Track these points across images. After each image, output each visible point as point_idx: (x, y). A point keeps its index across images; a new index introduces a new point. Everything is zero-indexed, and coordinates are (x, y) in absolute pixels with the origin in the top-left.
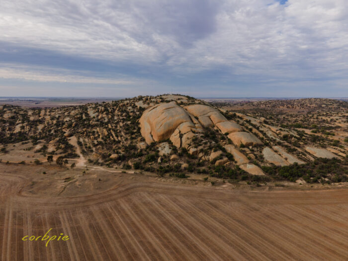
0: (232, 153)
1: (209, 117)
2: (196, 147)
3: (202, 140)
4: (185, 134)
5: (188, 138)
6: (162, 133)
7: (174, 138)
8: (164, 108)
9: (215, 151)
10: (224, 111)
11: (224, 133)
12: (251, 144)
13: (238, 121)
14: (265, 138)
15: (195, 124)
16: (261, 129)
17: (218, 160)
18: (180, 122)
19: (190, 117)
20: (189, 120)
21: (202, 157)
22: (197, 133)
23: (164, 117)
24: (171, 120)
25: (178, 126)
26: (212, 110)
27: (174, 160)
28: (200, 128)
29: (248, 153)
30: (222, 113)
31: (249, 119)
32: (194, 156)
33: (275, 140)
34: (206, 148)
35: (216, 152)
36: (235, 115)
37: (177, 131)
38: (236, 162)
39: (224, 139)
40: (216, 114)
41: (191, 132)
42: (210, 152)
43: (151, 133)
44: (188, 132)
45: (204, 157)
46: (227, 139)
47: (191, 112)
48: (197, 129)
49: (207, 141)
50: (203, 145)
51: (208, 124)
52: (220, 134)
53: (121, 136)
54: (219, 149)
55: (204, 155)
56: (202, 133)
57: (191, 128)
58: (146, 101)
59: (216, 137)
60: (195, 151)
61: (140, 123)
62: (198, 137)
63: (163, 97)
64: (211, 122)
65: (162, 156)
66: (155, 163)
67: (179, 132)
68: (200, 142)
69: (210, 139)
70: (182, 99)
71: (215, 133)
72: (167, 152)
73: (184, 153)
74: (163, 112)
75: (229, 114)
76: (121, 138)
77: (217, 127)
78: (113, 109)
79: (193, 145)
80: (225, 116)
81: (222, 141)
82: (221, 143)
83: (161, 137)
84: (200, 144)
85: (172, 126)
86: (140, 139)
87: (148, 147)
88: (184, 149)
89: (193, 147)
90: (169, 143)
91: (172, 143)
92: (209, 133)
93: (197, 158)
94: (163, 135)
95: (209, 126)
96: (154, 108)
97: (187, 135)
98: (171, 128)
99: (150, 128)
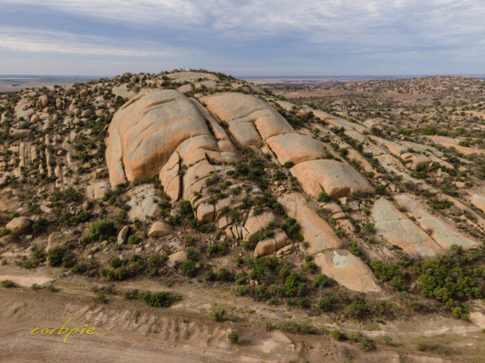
0: (298, 219)
1: (253, 122)
2: (213, 202)
3: (229, 184)
4: (190, 166)
5: (197, 177)
6: (140, 162)
7: (168, 174)
8: (150, 102)
9: (258, 213)
10: (287, 107)
11: (283, 163)
12: (345, 192)
13: (318, 131)
14: (377, 175)
15: (217, 140)
16: (367, 150)
17: (263, 239)
18: (181, 136)
19: (208, 123)
20: (204, 130)
21: (224, 228)
22: (220, 164)
23: (148, 123)
25: (176, 147)
26: (259, 106)
27: (157, 236)
28: (228, 150)
29: (335, 216)
30: (282, 112)
31: (340, 126)
32: (206, 225)
33: (399, 179)
34: (235, 206)
35: (259, 218)
36: (310, 115)
37: (174, 159)
38: (307, 246)
39: (283, 179)
40: (268, 116)
41: (206, 161)
42: (245, 215)
43: (122, 160)
44: (198, 162)
45: (231, 228)
46: (289, 179)
47: (214, 111)
48: (222, 154)
49: (241, 185)
50: (231, 196)
51: (248, 140)
52: (274, 166)
53: (63, 165)
54: (266, 206)
55: (231, 224)
56: (230, 164)
57: (207, 151)
58: (133, 84)
59: (264, 173)
60: (211, 213)
61: (108, 134)
62: (221, 176)
63: (168, 76)
64: (256, 134)
65: (132, 223)
66: (109, 246)
67: (177, 160)
68: (225, 188)
69: (250, 179)
70: (206, 79)
71: (263, 162)
72: (145, 211)
73: (185, 217)
74: (148, 112)
75: (298, 114)
76: (61, 168)
77: (269, 146)
78: (66, 100)
79: (207, 197)
80: (288, 118)
81: (276, 183)
82: (275, 190)
83: (140, 172)
84: (224, 194)
85: (164, 146)
86: (97, 174)
87: (108, 196)
88: (185, 206)
89: (205, 202)
90: (156, 187)
91: (162, 188)
92: (248, 163)
93: (213, 230)
94: (143, 168)
95: (251, 144)
96: (134, 101)
97: (196, 168)
98: (160, 150)
99: (120, 149)
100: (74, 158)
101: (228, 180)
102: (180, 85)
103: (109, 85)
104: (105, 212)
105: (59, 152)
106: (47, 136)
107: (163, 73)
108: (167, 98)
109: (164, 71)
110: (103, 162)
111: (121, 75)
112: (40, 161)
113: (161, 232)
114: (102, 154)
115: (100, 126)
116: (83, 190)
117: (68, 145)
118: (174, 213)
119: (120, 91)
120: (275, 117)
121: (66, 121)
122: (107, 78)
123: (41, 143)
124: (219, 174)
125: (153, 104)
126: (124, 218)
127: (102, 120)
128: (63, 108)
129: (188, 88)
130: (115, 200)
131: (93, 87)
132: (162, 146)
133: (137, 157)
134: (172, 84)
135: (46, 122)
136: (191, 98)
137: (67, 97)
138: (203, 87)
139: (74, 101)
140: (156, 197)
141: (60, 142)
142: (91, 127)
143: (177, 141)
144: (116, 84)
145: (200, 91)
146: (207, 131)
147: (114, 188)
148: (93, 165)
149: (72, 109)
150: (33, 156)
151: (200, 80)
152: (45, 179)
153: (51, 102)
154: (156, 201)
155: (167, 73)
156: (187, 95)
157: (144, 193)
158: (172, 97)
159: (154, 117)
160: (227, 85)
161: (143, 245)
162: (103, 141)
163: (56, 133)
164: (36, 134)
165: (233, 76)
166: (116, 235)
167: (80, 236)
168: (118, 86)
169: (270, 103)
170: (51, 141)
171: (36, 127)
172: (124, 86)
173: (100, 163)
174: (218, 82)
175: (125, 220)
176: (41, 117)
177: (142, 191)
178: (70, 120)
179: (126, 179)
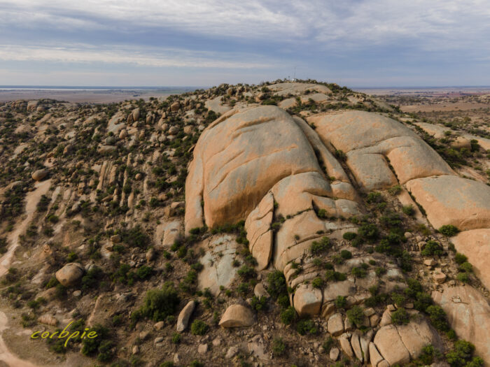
1: (384, 154)
2: (321, 286)
3: (348, 256)
4: (289, 217)
5: (297, 238)
6: (222, 203)
7: (256, 224)
8: (244, 122)
10: (437, 132)
15: (330, 180)
18: (279, 172)
19: (318, 153)
20: (312, 165)
21: (338, 334)
22: (333, 219)
23: (237, 151)
25: (271, 186)
26: (394, 131)
27: (232, 328)
28: (346, 197)
30: (428, 140)
32: (306, 322)
34: (358, 298)
35: (402, 331)
36: (475, 146)
37: (266, 203)
39: (440, 256)
40: (409, 146)
41: (312, 212)
42: (374, 319)
43: (202, 194)
44: (300, 213)
45: (349, 339)
46: (451, 257)
47: (327, 136)
48: (337, 202)
49: (367, 260)
50: (351, 279)
51: (377, 181)
52: (423, 230)
53: (137, 192)
54: (414, 308)
55: (348, 330)
56: (350, 220)
57: (314, 197)
58: (229, 97)
59: (405, 241)
60: (316, 303)
61: (193, 158)
62: (335, 239)
63: (269, 87)
64: (390, 173)
65: (200, 294)
66: (164, 331)
67: (271, 206)
68: (341, 263)
69: (381, 251)
70: (315, 91)
71: (403, 219)
72: (221, 277)
73: (275, 300)
74: (238, 135)
75: (454, 144)
76: (135, 197)
77: (410, 193)
78: (157, 114)
79: (311, 275)
80: (441, 150)
81: (428, 262)
82: (426, 274)
83: (221, 215)
84: (338, 274)
85: (254, 185)
86: (171, 211)
87: (180, 243)
88: (277, 283)
89: (307, 283)
90: (239, 241)
91: (247, 244)
92: (378, 220)
93: (319, 333)
94: (225, 210)
95: (381, 189)
96: (224, 119)
97: (297, 224)
98: (249, 190)
99: (201, 179)
100: (151, 185)
101: (344, 248)
102: (282, 98)
103: (203, 98)
104: (170, 269)
105: (137, 176)
106: (130, 154)
107: (264, 84)
108: (265, 118)
109: (265, 82)
110: (181, 195)
111: (218, 86)
112: (117, 185)
113: (238, 322)
114: (181, 183)
115: (185, 146)
116: (151, 231)
117: (149, 167)
118: (259, 290)
119: (213, 105)
120: (420, 148)
121: (154, 136)
122: (202, 90)
123: (123, 163)
124: (331, 236)
125: (246, 125)
126: (193, 282)
127: (189, 139)
128: (153, 122)
129: (291, 103)
130: (185, 251)
131: (186, 99)
132: (252, 182)
133: (219, 196)
134: (273, 98)
135: (133, 138)
136: (295, 117)
137: (159, 111)
138: (312, 101)
139: (164, 115)
140: (237, 258)
141: (141, 162)
142: (176, 147)
143: (274, 178)
144: (210, 96)
145: (308, 106)
146: (315, 166)
147: (187, 233)
148: (169, 196)
149: (161, 124)
150: (112, 178)
151: (308, 92)
152: (116, 209)
153: (141, 116)
154: (236, 264)
155: (268, 84)
156: (291, 112)
157: (223, 246)
158: (271, 117)
159: (246, 142)
160: (342, 99)
161: (210, 340)
162: (185, 166)
163: (140, 151)
164: (121, 152)
165: (348, 87)
166: (176, 312)
167: (133, 305)
168: (212, 99)
169: (409, 126)
170: (132, 161)
171: (122, 143)
172: (218, 99)
174: (330, 95)
175: (193, 286)
176: (129, 132)
177: (221, 244)
178: (156, 137)
179: (204, 221)
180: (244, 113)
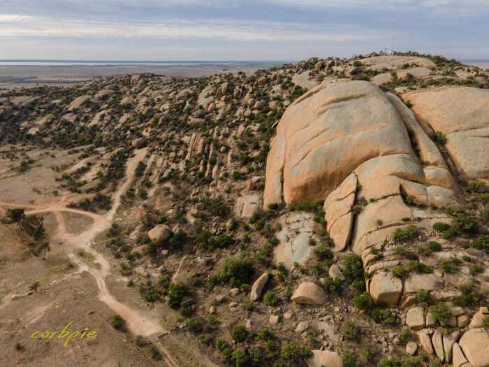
2: (402, 276)
3: (438, 248)
4: (372, 201)
5: (380, 223)
6: (302, 181)
7: (336, 205)
8: (330, 99)
15: (423, 164)
18: (365, 152)
19: (411, 134)
20: (404, 146)
21: (417, 328)
22: (422, 206)
23: (321, 128)
24: (336, 143)
25: (355, 167)
27: (303, 304)
28: (440, 183)
32: (383, 310)
34: (444, 294)
37: (349, 184)
41: (399, 197)
42: (463, 319)
43: (282, 170)
44: (385, 197)
45: (430, 336)
47: (424, 115)
49: (460, 255)
50: (438, 273)
51: (483, 169)
53: (222, 164)
55: (430, 326)
56: (443, 210)
57: (403, 182)
58: (317, 72)
60: (395, 293)
62: (424, 229)
63: (362, 61)
65: (275, 268)
66: (239, 298)
67: (354, 188)
68: (428, 255)
69: (480, 247)
70: (415, 65)
72: (296, 254)
73: (350, 283)
74: (324, 111)
76: (219, 168)
78: (244, 89)
83: (300, 193)
84: (423, 265)
85: (338, 164)
86: (251, 184)
87: (257, 217)
88: (353, 267)
89: (387, 270)
90: (317, 220)
91: (325, 224)
92: (478, 212)
93: (396, 324)
94: (305, 188)
95: (486, 178)
96: (310, 95)
97: (380, 208)
98: (331, 169)
99: (283, 155)
100: (234, 158)
101: (433, 239)
102: (376, 73)
103: (290, 72)
104: (248, 240)
105: (222, 148)
106: (217, 127)
107: (356, 58)
108: (354, 94)
109: (358, 55)
110: (262, 169)
111: (306, 60)
112: (204, 156)
113: (310, 300)
114: (263, 158)
115: (269, 121)
116: (232, 202)
117: (233, 141)
118: (334, 271)
119: (300, 79)
121: (240, 111)
122: (290, 64)
123: (210, 136)
124: (419, 225)
125: (333, 101)
126: (268, 255)
127: (273, 115)
128: (240, 97)
129: (386, 78)
130: (262, 225)
131: (274, 73)
132: (335, 162)
133: (300, 174)
134: (366, 73)
135: (221, 111)
137: (246, 86)
138: (410, 76)
139: (251, 90)
140: (314, 237)
141: (226, 136)
142: (260, 122)
143: (358, 158)
144: (298, 70)
145: (404, 82)
147: (265, 208)
148: (251, 170)
149: (248, 99)
150: (199, 150)
151: (406, 66)
152: (202, 179)
153: (229, 91)
154: (312, 243)
155: (361, 57)
156: (384, 88)
157: (300, 225)
158: (362, 93)
159: (332, 119)
160: (448, 73)
161: (281, 312)
162: (268, 141)
163: (226, 124)
164: (209, 125)
165: (457, 59)
166: (250, 281)
167: (212, 269)
168: (300, 73)
170: (218, 134)
171: (210, 116)
172: (306, 74)
173: (258, 169)
174: (433, 69)
175: (268, 259)
176: (217, 106)
177: (298, 221)
178: (242, 111)
179: (282, 198)
180: (332, 88)
